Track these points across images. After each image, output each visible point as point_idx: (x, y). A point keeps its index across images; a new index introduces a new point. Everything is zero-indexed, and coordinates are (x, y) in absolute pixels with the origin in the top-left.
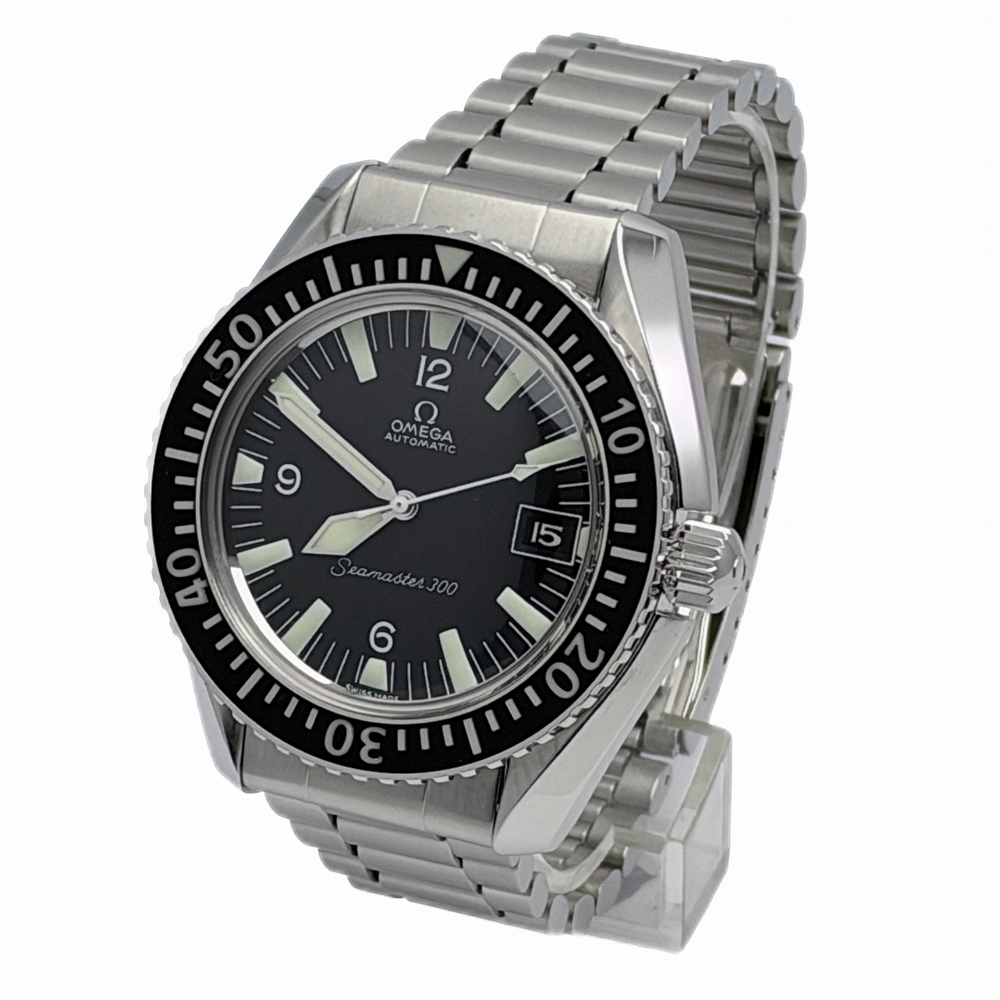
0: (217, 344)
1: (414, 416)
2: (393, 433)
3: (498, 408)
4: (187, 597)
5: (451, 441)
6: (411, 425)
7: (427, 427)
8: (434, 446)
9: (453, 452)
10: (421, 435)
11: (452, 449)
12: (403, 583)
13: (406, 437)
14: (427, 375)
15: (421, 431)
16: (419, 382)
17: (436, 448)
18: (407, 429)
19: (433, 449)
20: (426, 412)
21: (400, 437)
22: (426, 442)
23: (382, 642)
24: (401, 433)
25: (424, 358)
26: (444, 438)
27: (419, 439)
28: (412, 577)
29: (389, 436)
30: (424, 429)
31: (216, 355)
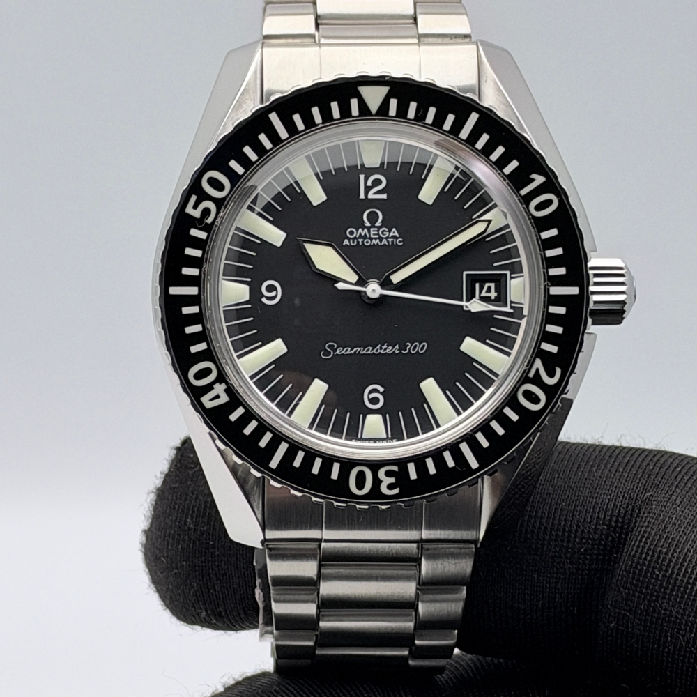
0: (194, 198)
1: (364, 222)
2: (349, 239)
3: (430, 202)
4: (211, 400)
5: (398, 236)
6: (363, 230)
7: (376, 229)
8: (384, 242)
9: (402, 244)
10: (372, 236)
11: (400, 242)
12: (382, 351)
13: (360, 240)
14: (367, 189)
15: (372, 233)
16: (362, 196)
17: (386, 243)
18: (360, 234)
19: (385, 245)
20: (373, 217)
21: (355, 241)
22: (378, 240)
23: (374, 401)
24: (355, 238)
25: (362, 177)
26: (392, 234)
27: (371, 239)
28: (388, 346)
29: (346, 242)
30: (374, 231)
31: (195, 207)
